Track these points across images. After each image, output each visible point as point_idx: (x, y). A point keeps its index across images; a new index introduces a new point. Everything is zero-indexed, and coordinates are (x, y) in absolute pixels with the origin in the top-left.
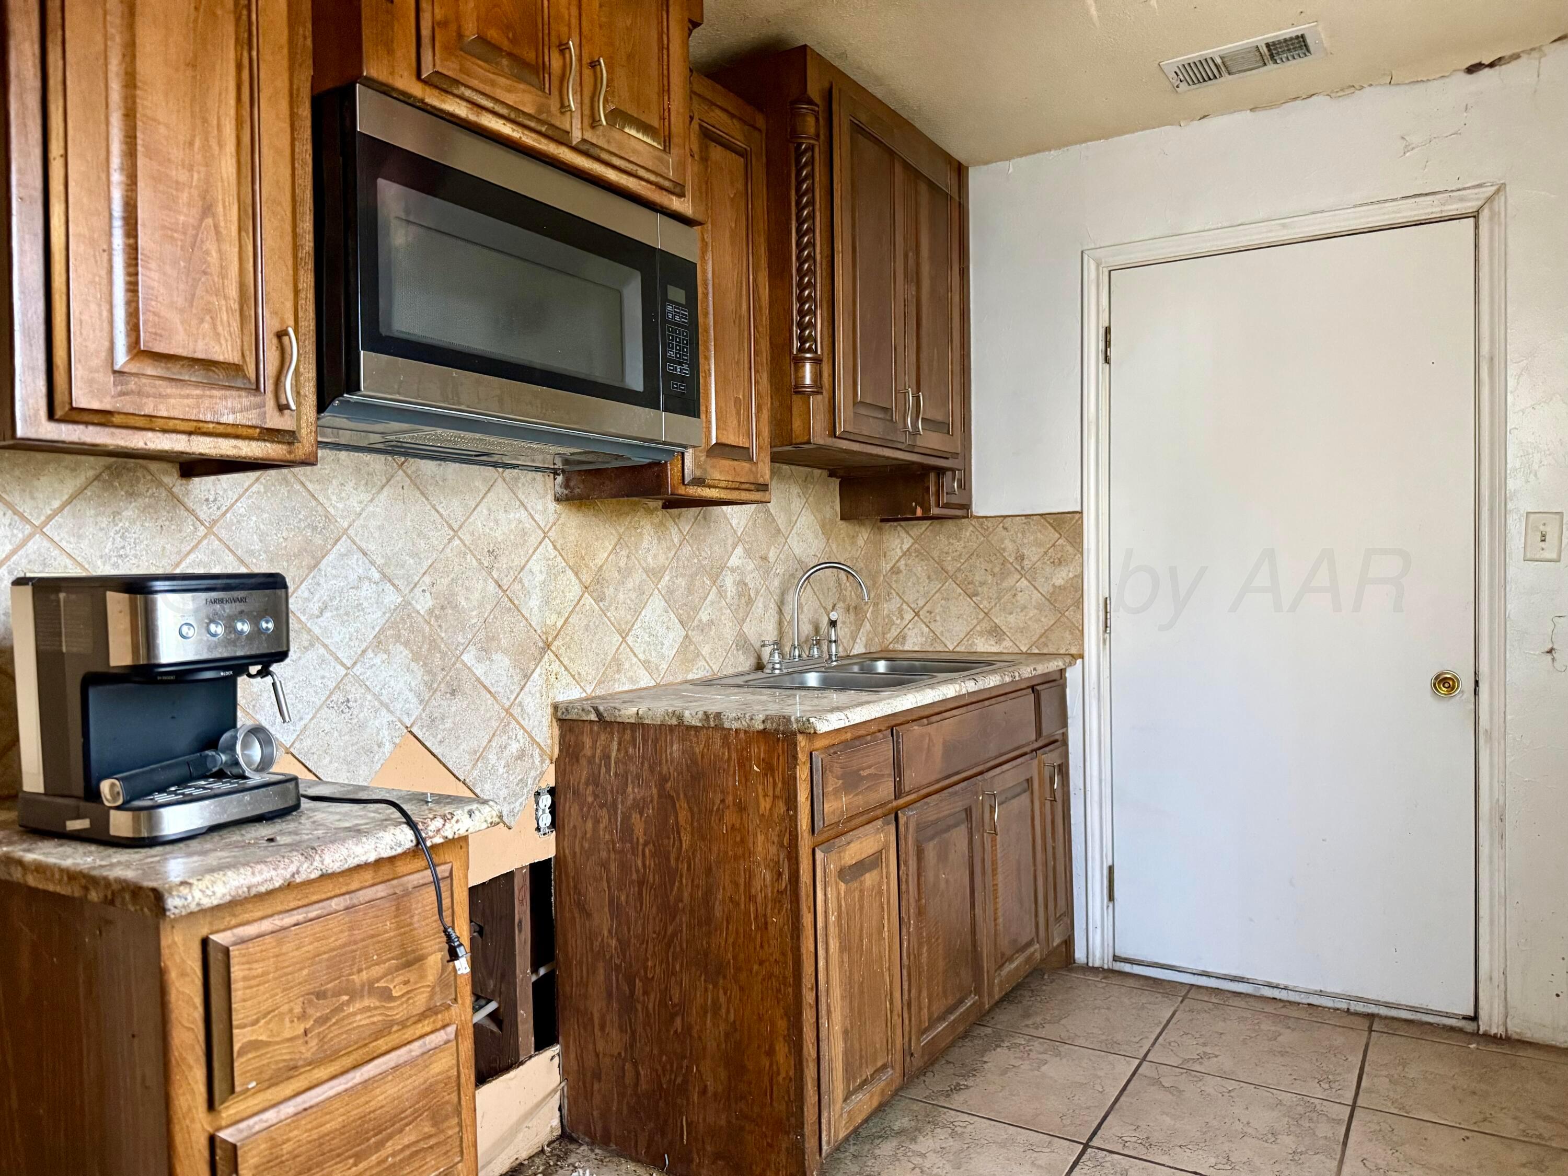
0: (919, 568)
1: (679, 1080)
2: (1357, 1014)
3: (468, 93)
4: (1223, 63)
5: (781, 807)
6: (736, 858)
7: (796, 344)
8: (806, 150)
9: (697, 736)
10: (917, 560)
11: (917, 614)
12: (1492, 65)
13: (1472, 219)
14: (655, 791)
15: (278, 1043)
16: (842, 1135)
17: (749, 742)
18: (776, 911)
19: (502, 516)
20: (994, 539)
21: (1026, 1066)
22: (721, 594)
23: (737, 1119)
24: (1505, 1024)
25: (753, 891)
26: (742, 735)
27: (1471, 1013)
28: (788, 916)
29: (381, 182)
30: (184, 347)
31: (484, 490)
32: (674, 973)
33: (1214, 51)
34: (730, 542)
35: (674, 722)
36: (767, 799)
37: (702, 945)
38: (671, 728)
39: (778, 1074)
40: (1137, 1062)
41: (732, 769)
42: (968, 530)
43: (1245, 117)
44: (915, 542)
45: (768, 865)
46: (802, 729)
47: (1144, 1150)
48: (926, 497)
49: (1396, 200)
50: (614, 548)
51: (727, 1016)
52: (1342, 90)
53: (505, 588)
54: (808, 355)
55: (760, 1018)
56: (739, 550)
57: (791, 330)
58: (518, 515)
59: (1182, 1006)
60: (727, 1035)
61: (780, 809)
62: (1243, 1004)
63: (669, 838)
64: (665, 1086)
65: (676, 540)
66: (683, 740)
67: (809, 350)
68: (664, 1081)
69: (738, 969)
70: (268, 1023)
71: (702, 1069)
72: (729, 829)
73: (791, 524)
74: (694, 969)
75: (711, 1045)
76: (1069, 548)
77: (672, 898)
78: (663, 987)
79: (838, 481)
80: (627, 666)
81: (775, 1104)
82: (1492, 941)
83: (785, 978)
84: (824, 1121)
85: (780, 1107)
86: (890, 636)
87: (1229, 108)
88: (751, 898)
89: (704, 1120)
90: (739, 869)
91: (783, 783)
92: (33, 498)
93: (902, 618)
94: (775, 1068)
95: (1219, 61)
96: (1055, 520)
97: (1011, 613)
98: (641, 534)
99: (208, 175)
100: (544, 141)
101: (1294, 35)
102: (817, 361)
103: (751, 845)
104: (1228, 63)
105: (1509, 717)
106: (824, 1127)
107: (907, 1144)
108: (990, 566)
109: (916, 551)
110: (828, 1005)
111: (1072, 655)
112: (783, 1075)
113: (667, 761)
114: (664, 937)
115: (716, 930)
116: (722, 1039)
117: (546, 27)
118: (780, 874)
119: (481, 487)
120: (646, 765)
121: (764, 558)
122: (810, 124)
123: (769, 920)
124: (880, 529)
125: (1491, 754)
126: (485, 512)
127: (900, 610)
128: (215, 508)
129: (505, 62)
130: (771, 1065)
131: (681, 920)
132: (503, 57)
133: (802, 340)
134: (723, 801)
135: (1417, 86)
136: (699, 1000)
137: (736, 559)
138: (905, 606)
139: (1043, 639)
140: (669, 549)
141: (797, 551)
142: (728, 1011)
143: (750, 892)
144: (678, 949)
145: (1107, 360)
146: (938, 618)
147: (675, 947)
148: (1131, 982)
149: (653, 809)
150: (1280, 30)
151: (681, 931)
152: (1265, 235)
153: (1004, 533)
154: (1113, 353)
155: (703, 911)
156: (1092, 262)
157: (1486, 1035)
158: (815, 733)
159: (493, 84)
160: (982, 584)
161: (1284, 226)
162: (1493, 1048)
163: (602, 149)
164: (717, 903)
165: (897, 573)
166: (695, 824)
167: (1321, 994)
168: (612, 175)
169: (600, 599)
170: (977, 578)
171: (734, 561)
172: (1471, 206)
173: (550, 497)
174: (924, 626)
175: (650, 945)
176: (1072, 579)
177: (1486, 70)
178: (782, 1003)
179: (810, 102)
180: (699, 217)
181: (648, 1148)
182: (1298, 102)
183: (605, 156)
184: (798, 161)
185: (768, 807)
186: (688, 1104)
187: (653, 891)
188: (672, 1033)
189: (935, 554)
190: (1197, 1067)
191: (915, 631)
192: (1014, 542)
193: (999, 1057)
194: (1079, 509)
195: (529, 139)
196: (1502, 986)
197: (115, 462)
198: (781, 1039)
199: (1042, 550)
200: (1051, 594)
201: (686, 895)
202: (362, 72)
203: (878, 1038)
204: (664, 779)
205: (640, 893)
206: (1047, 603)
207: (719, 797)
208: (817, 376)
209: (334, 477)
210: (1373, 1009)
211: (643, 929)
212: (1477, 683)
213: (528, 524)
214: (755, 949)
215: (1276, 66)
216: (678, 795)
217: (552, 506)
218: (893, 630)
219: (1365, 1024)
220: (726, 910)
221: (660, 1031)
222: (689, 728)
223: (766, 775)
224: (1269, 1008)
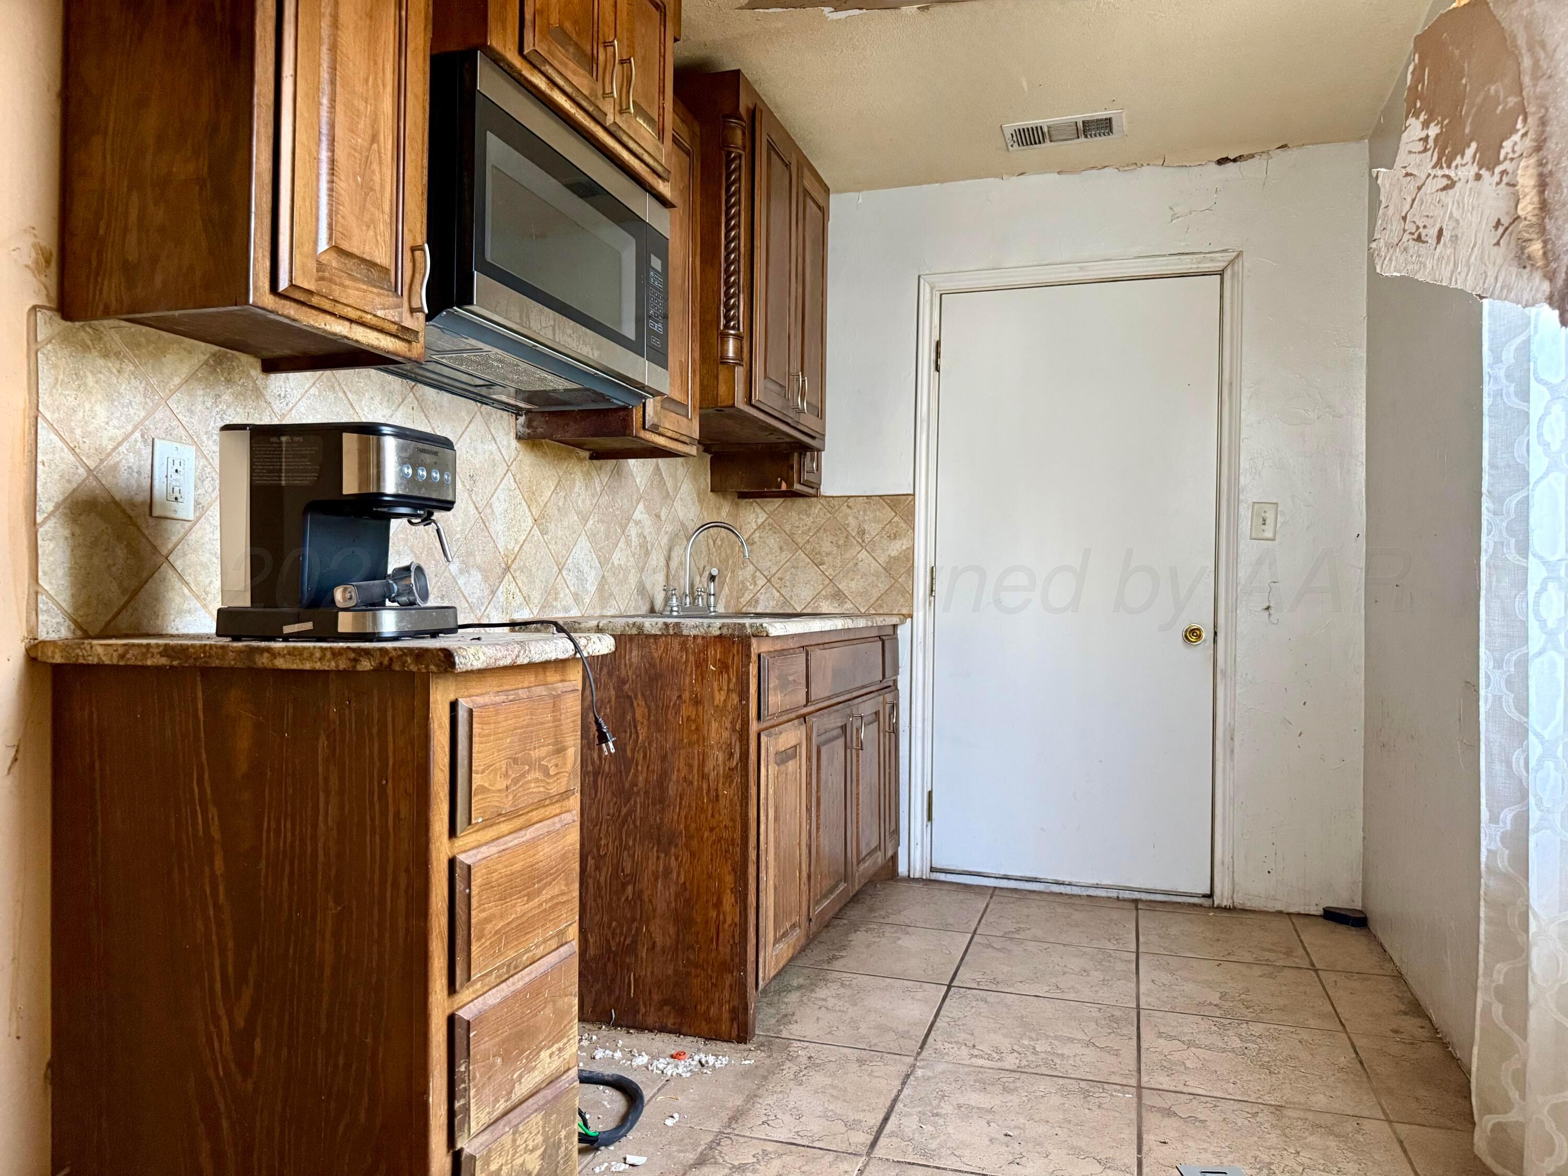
0: (772, 541)
1: (628, 941)
2: (1125, 900)
3: (550, 71)
4: (1049, 132)
5: (735, 698)
6: (691, 744)
7: (723, 321)
8: (735, 158)
9: (656, 643)
10: (770, 532)
11: (769, 581)
12: (1235, 160)
13: (1219, 276)
14: (613, 692)
15: (494, 792)
16: (772, 975)
17: (706, 646)
18: (727, 785)
19: (479, 446)
20: (839, 516)
21: (884, 940)
22: (628, 543)
23: (684, 966)
24: (1232, 898)
25: (706, 770)
26: (700, 641)
27: (1208, 892)
28: (738, 789)
29: (488, 133)
30: (358, 248)
31: (467, 420)
32: (627, 848)
33: (1043, 122)
34: (635, 497)
35: (634, 632)
36: (722, 692)
37: (655, 819)
38: (631, 638)
39: (725, 922)
40: (970, 935)
41: (689, 669)
42: (817, 508)
43: (1052, 178)
44: (769, 517)
45: (721, 747)
46: (756, 633)
47: (994, 986)
48: (791, 473)
49: (1165, 256)
50: (555, 489)
51: (677, 878)
52: (1127, 166)
53: (480, 510)
54: (732, 332)
55: (710, 876)
56: (641, 506)
57: (719, 309)
58: (490, 447)
59: (992, 901)
60: (677, 895)
61: (733, 700)
62: (1038, 897)
63: (625, 732)
64: (614, 949)
65: (598, 489)
66: (641, 647)
67: (733, 328)
68: (613, 944)
69: (690, 838)
70: (489, 774)
71: (652, 929)
72: (685, 720)
73: (677, 489)
74: (647, 843)
75: (661, 906)
76: (903, 525)
77: (627, 785)
78: (615, 861)
79: (709, 456)
80: (562, 595)
81: (721, 948)
82: (1224, 835)
83: (733, 839)
84: (761, 960)
85: (725, 950)
86: (743, 601)
87: (1043, 169)
88: (704, 776)
89: (652, 973)
90: (693, 753)
91: (737, 679)
92: (161, 373)
93: (755, 584)
94: (721, 917)
95: (1045, 129)
96: (892, 501)
97: (852, 580)
98: (574, 480)
99: (376, 108)
100: (588, 119)
101: (1104, 117)
102: (738, 337)
103: (706, 732)
104: (1052, 133)
105: (1238, 659)
106: (761, 966)
107: (808, 994)
108: (836, 539)
109: (769, 524)
110: (767, 862)
111: (903, 615)
112: (729, 921)
113: (626, 665)
114: (619, 816)
115: (669, 806)
116: (672, 900)
117: (596, 25)
118: (731, 755)
119: (466, 418)
120: (605, 670)
121: (658, 516)
122: (738, 137)
123: (720, 793)
124: (737, 505)
125: (1225, 689)
126: (468, 440)
127: (754, 577)
128: (285, 403)
129: (571, 49)
130: (718, 915)
131: (635, 802)
132: (570, 45)
133: (728, 319)
134: (680, 697)
135: (1182, 169)
136: (651, 867)
137: (640, 513)
138: (758, 574)
139: (879, 602)
140: (593, 496)
141: (681, 515)
142: (678, 874)
143: (703, 771)
144: (632, 826)
145: (937, 369)
146: (788, 584)
147: (629, 826)
148: (946, 887)
149: (611, 708)
150: (1096, 111)
151: (635, 811)
152: (1066, 275)
153: (848, 510)
154: (942, 362)
155: (658, 792)
156: (927, 285)
157: (1219, 908)
158: (767, 636)
159: (566, 65)
160: (828, 554)
161: (1081, 269)
162: (1226, 915)
163: (625, 132)
164: (671, 783)
165: (752, 544)
166: (652, 718)
167: (1097, 887)
168: (625, 155)
169: (544, 532)
170: (824, 549)
171: (637, 515)
172: (1219, 266)
173: (513, 435)
174: (774, 591)
175: (604, 826)
176: (905, 551)
177: (1231, 164)
178: (729, 862)
179: (740, 118)
180: (675, 201)
181: (594, 1007)
182: (1094, 171)
183: (625, 139)
184: (728, 167)
185: (722, 699)
186: (636, 961)
187: (608, 780)
188: (623, 899)
189: (787, 528)
190: (1017, 936)
191: (767, 595)
192: (857, 518)
193: (859, 938)
194: (912, 492)
195: (580, 116)
196: (1231, 869)
197: (219, 351)
198: (728, 891)
199: (881, 526)
200: (888, 563)
201: (641, 778)
202: (486, 42)
203: (794, 898)
204: (623, 682)
205: (595, 782)
206: (883, 571)
207: (676, 694)
208: (739, 351)
209: (367, 390)
210: (1136, 895)
211: (598, 813)
212: (1215, 633)
213: (498, 457)
214: (707, 818)
215: (1086, 140)
216: (636, 696)
217: (514, 443)
218: (746, 595)
219: (1133, 906)
220: (680, 789)
221: (611, 899)
222: (649, 636)
223: (722, 672)
224: (1058, 899)
